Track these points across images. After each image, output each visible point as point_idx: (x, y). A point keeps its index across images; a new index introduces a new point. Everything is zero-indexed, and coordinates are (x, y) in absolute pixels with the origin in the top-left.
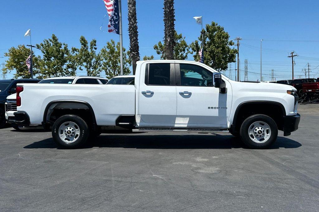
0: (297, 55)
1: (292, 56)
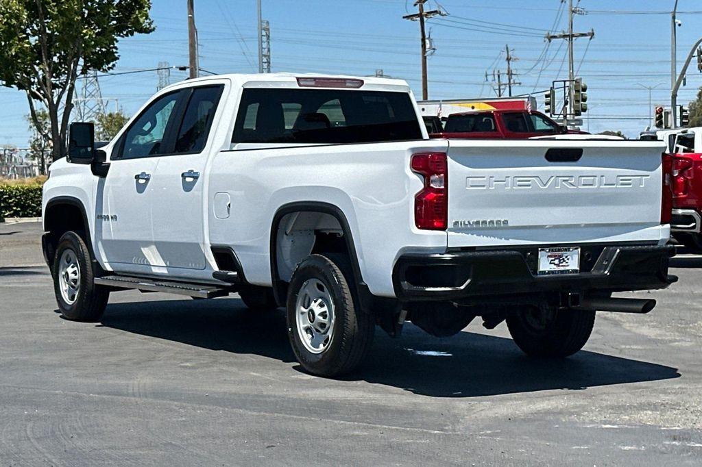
0: (440, 13)
1: (421, 15)
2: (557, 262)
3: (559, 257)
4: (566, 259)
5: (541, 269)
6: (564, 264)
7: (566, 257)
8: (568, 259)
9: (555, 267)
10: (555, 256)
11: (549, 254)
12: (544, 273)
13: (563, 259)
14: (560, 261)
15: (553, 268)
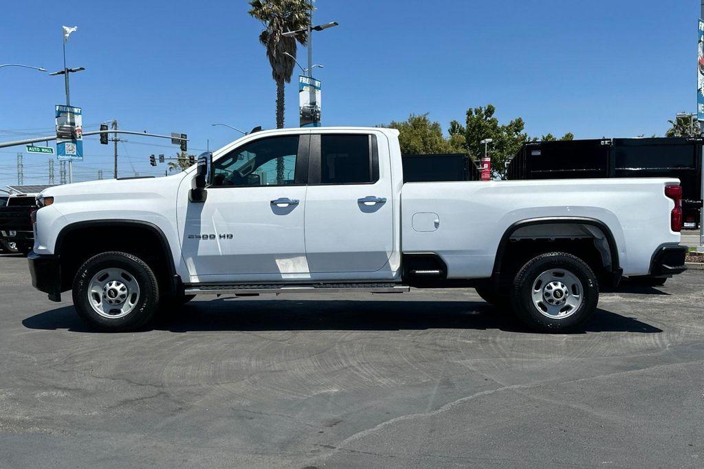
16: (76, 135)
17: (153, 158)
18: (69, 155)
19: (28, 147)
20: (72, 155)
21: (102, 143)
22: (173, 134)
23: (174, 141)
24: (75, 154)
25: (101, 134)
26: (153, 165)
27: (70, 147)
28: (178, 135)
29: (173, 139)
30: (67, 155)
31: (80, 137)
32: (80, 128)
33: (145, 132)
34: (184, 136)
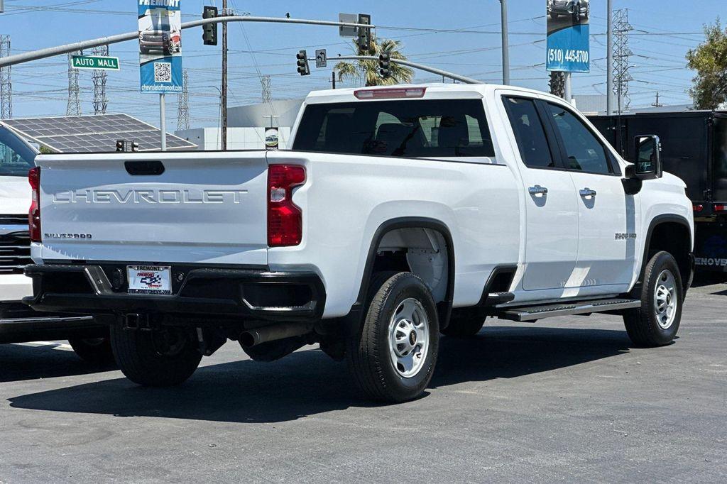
2: (148, 281)
3: (151, 276)
4: (157, 279)
5: (131, 287)
6: (156, 283)
7: (158, 276)
8: (160, 279)
9: (147, 286)
10: (145, 275)
11: (139, 272)
12: (134, 291)
13: (155, 278)
14: (151, 280)
15: (144, 286)
16: (170, 46)
17: (302, 57)
18: (160, 84)
19: (74, 57)
20: (165, 84)
21: (207, 42)
22: (342, 17)
23: (344, 30)
24: (170, 81)
25: (205, 26)
26: (303, 72)
27: (162, 68)
28: (351, 17)
29: (342, 28)
30: (157, 84)
31: (178, 51)
32: (178, 33)
33: (288, 17)
34: (364, 18)
